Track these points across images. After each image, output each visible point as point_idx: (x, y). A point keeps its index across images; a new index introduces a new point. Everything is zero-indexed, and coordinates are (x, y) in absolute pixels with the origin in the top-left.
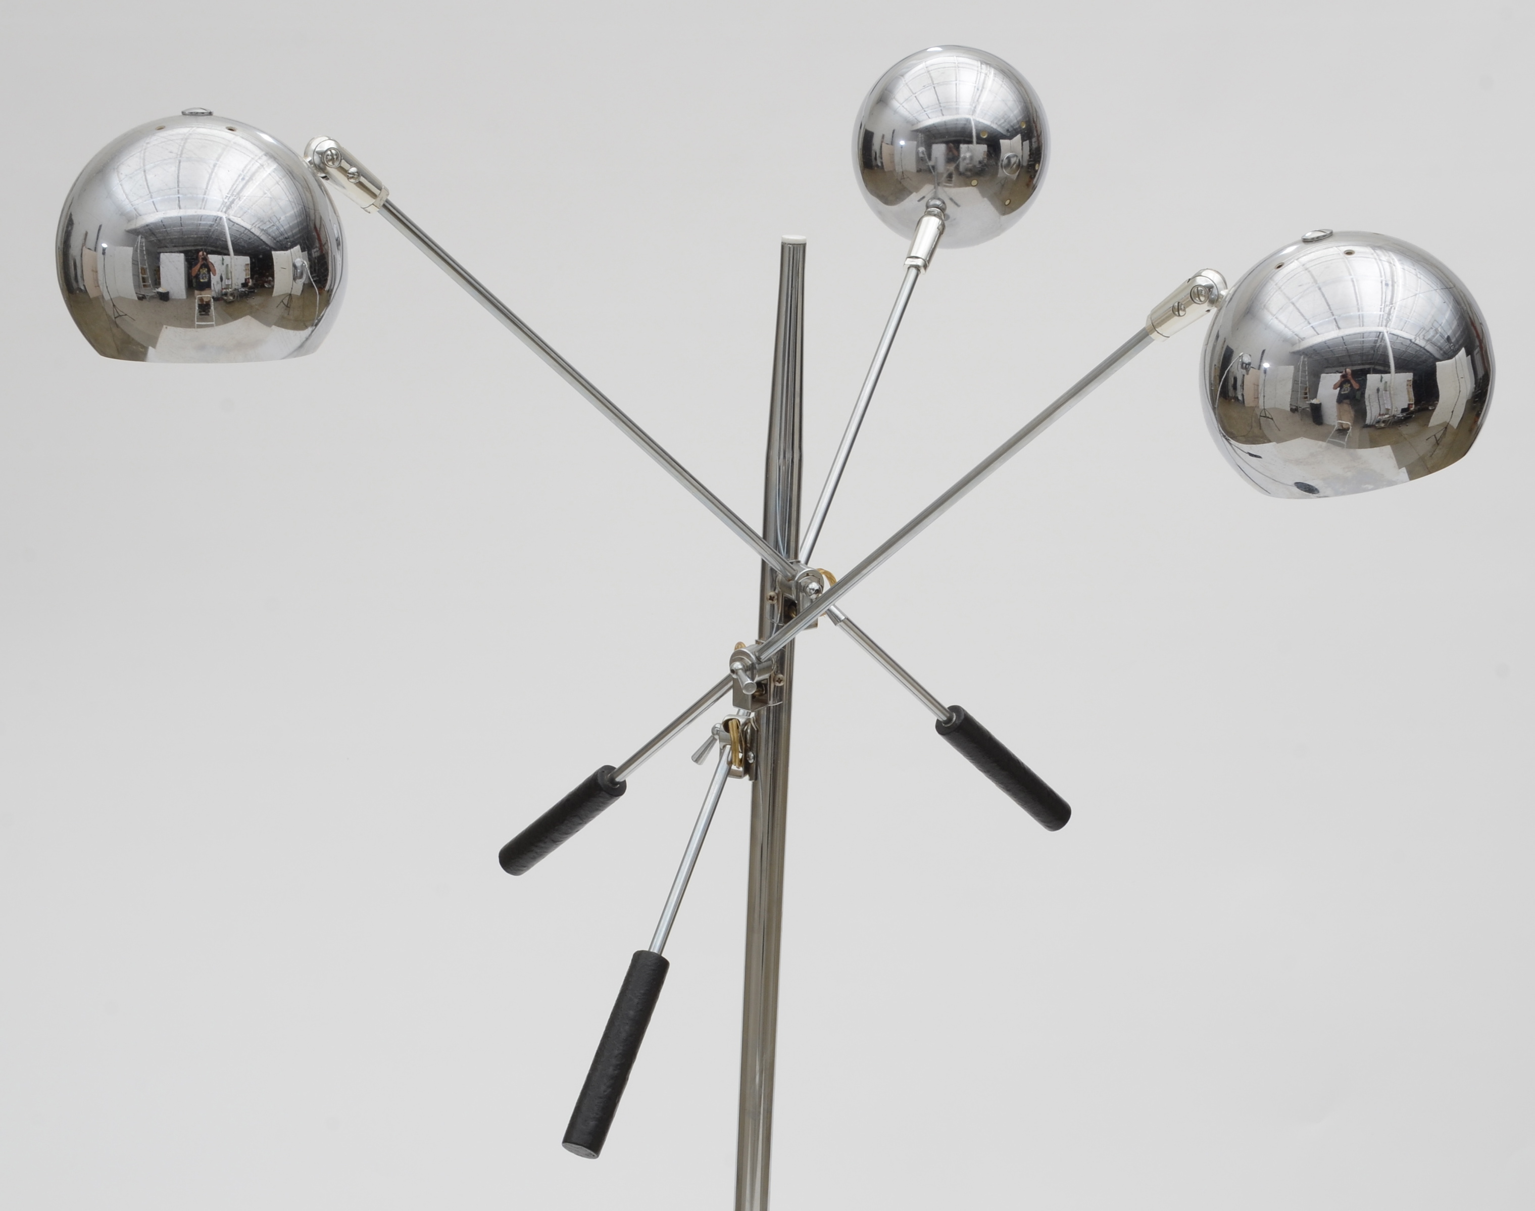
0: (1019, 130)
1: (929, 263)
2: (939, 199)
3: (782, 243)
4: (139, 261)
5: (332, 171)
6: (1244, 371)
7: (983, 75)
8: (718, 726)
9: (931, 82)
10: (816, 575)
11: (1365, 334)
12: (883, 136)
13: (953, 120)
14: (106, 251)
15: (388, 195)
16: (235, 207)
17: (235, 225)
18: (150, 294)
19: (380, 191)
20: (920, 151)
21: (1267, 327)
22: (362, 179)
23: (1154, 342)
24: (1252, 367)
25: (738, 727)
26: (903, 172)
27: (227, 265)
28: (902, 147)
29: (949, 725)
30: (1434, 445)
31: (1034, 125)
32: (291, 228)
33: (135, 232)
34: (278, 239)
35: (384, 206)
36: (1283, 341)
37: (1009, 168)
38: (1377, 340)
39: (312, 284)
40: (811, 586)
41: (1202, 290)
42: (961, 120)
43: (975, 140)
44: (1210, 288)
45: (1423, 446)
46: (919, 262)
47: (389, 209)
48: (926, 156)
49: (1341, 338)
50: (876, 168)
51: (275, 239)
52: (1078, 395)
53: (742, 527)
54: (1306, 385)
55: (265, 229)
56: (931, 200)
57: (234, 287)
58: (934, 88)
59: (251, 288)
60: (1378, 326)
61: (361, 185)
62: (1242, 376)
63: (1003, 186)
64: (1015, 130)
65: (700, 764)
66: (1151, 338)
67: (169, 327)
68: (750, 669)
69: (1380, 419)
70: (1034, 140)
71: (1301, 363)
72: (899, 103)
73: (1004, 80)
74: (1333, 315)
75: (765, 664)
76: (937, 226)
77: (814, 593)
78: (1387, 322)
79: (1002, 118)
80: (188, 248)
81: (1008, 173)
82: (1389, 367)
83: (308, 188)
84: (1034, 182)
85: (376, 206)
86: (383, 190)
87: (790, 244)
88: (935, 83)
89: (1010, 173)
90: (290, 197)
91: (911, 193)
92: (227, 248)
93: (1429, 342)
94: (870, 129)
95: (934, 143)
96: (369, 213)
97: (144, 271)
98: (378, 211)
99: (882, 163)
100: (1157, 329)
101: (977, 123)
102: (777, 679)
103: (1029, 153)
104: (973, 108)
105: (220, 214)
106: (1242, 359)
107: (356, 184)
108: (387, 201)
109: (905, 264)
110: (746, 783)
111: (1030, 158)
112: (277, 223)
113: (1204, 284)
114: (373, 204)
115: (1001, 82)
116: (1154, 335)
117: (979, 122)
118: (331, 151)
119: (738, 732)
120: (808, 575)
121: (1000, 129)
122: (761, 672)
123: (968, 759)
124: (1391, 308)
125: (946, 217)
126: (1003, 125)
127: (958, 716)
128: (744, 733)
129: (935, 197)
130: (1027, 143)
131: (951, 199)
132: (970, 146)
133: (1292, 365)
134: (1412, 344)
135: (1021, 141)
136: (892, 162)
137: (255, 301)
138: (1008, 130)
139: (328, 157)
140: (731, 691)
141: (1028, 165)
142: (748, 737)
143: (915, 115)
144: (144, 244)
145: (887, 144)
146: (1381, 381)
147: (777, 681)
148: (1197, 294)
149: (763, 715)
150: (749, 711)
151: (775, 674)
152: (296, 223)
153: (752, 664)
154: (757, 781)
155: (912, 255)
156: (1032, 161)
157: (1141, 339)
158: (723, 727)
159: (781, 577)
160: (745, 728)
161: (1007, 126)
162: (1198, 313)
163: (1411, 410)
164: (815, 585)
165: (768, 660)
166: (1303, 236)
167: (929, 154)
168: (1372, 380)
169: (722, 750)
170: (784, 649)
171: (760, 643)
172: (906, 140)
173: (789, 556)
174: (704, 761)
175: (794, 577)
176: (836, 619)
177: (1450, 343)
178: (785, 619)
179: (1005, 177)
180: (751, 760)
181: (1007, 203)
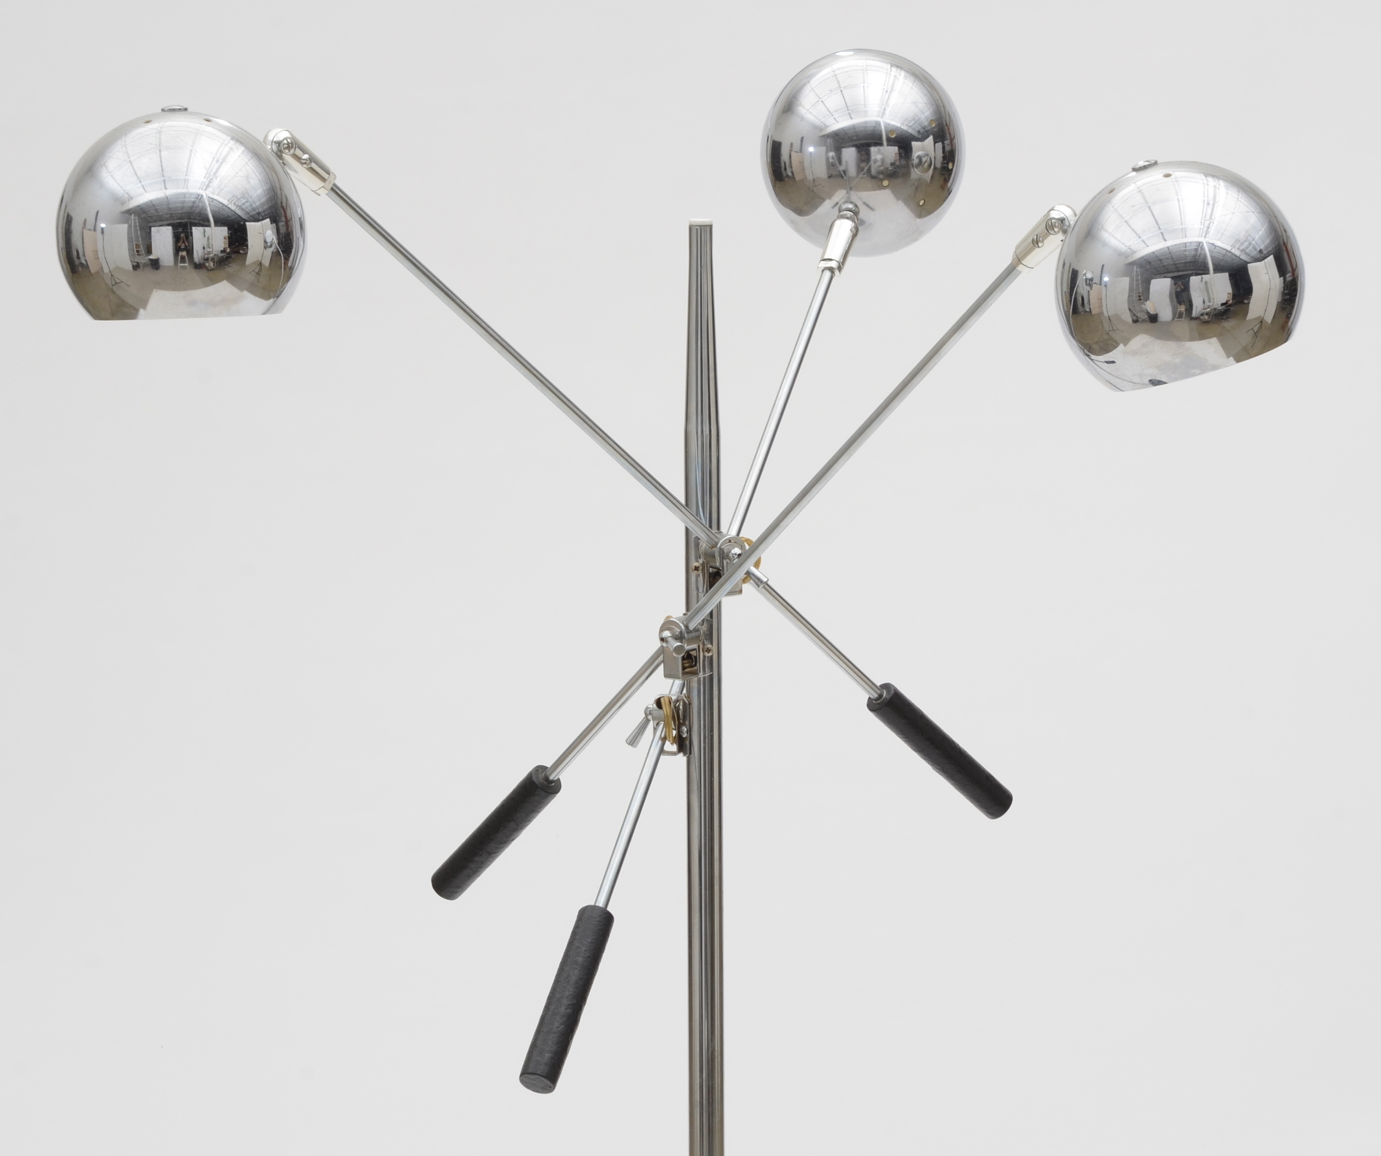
0: (931, 131)
1: (843, 265)
2: (851, 203)
3: (690, 225)
4: (133, 237)
5: (288, 157)
6: (1088, 288)
7: (892, 78)
8: (650, 706)
9: (838, 86)
10: (737, 541)
11: (1187, 244)
12: (792, 145)
13: (860, 123)
14: (104, 230)
15: (335, 179)
16: (215, 183)
17: (214, 201)
18: (143, 261)
19: (328, 176)
20: (830, 156)
21: (1105, 244)
22: (314, 165)
23: (1022, 273)
24: (1095, 283)
25: (670, 703)
26: (814, 180)
27: (208, 237)
28: (811, 153)
29: (879, 701)
30: (1253, 337)
31: (946, 128)
32: (262, 204)
33: (129, 212)
34: (251, 214)
35: (332, 189)
36: (1119, 255)
37: (921, 167)
38: (1197, 249)
39: (280, 252)
40: (733, 551)
41: (1055, 223)
42: (870, 122)
43: (885, 142)
44: (1062, 220)
45: (1244, 337)
46: (834, 264)
47: (336, 191)
48: (836, 161)
49: (1167, 249)
50: (786, 179)
51: (248, 214)
52: (960, 329)
53: (665, 493)
54: (1139, 290)
55: (239, 205)
56: (844, 204)
57: (215, 253)
58: (841, 91)
59: (229, 253)
60: (1199, 237)
61: (312, 170)
62: (1087, 292)
63: (917, 188)
64: (926, 131)
65: (635, 747)
66: (1018, 270)
67: (158, 291)
68: (679, 637)
69: (1204, 312)
70: (946, 142)
71: (1135, 273)
72: (806, 110)
73: (916, 83)
74: (1160, 229)
75: (694, 634)
76: (850, 228)
77: (737, 558)
78: (1206, 234)
79: (913, 120)
80: (175, 221)
81: (919, 172)
82: (1208, 270)
83: (273, 169)
84: (949, 185)
85: (325, 189)
86: (331, 174)
87: (697, 226)
88: (841, 86)
89: (921, 173)
90: (259, 176)
91: (824, 200)
92: (208, 221)
93: (1243, 252)
94: (777, 139)
95: (844, 147)
96: (319, 195)
97: (137, 246)
98: (327, 194)
99: (792, 172)
100: (1022, 262)
101: (887, 125)
102: (705, 649)
103: (942, 155)
104: (882, 111)
105: (201, 192)
106: (1086, 276)
107: (307, 169)
108: (335, 185)
109: (818, 267)
110: (682, 759)
111: (943, 160)
112: (250, 198)
113: (1057, 217)
114: (323, 187)
115: (911, 85)
116: (1020, 268)
117: (889, 124)
118: (287, 140)
119: (671, 708)
120: (730, 541)
121: (910, 131)
122: (690, 641)
123: (901, 738)
124: (1210, 222)
125: (859, 221)
126: (914, 126)
127: (888, 691)
128: (677, 709)
129: (848, 201)
130: (939, 145)
132: (881, 148)
133: (1127, 276)
134: (1228, 253)
135: (933, 143)
136: (803, 170)
137: (232, 268)
138: (919, 132)
139: (284, 146)
140: (662, 666)
141: (941, 167)
142: (681, 712)
143: (822, 120)
144: (137, 221)
145: (797, 152)
146: (1202, 281)
147: (706, 651)
148: (1051, 226)
149: (695, 685)
150: (678, 682)
151: (704, 644)
152: (264, 200)
153: (681, 632)
154: (692, 755)
155: (826, 257)
156: (948, 164)
157: (1010, 272)
158: (655, 706)
159: (703, 545)
160: (677, 701)
161: (918, 129)
162: (1054, 244)
163: (1231, 305)
164: (737, 551)
165: (696, 630)
166: (1132, 166)
167: (840, 162)
168: (1194, 281)
169: (655, 729)
170: (711, 613)
171: (688, 609)
172: (814, 147)
173: (711, 526)
174: (639, 741)
175: (716, 544)
176: (758, 582)
177: (1261, 251)
178: (711, 586)
179: (920, 180)
180: (685, 735)
181: (922, 203)
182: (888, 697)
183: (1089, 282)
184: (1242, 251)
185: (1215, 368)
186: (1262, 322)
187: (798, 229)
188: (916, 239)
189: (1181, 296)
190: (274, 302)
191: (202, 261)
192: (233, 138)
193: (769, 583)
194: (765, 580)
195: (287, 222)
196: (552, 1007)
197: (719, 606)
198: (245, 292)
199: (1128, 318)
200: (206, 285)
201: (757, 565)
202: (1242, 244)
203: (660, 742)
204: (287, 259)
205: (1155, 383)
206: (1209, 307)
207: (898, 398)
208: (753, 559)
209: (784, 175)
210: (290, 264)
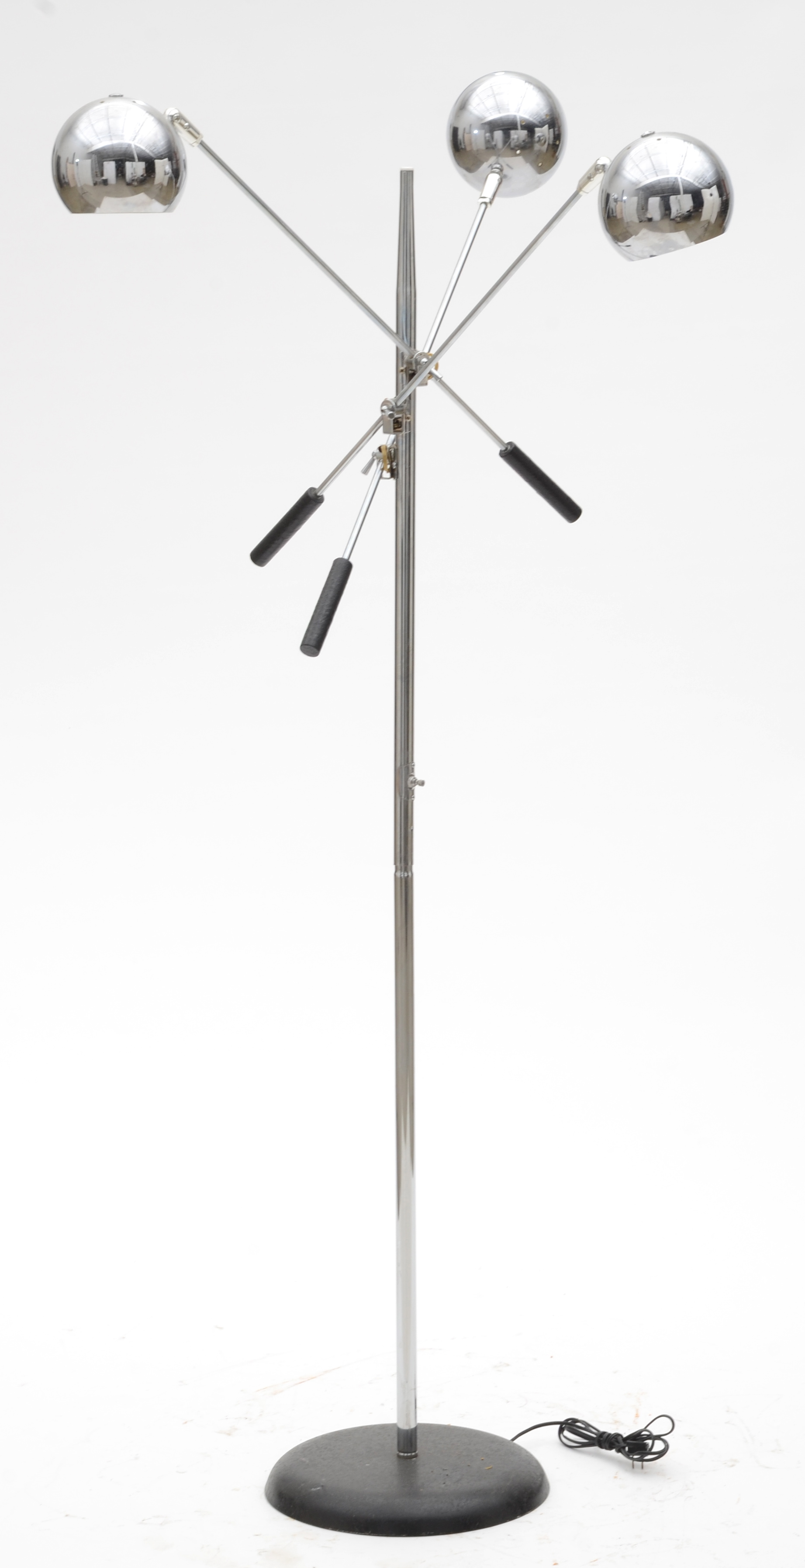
0: (547, 122)
1: (493, 201)
2: (499, 164)
3: (400, 170)
4: (94, 167)
5: (177, 124)
6: (615, 203)
7: (526, 89)
8: (375, 451)
9: (493, 93)
10: (425, 354)
12: (464, 129)
13: (504, 116)
14: (78, 163)
15: (202, 137)
16: (137, 138)
18: (99, 181)
19: (198, 135)
20: (487, 136)
21: (625, 178)
22: (191, 129)
23: (582, 197)
24: (619, 201)
25: (386, 449)
26: (477, 150)
27: (134, 168)
28: (476, 134)
29: (506, 452)
30: (704, 230)
31: (556, 120)
32: (164, 150)
33: (92, 153)
35: (201, 143)
36: (632, 184)
37: (540, 143)
38: (675, 181)
39: (173, 178)
40: (422, 360)
41: (600, 167)
42: (511, 115)
43: (519, 127)
44: (604, 166)
45: (699, 231)
46: (487, 200)
47: (203, 145)
49: (658, 181)
50: (461, 150)
51: (156, 155)
53: (384, 326)
54: (643, 204)
55: (151, 150)
56: (494, 165)
57: (138, 177)
58: (495, 96)
59: (145, 177)
61: (190, 132)
62: (615, 206)
63: (538, 156)
64: (544, 122)
65: (366, 475)
66: (579, 194)
67: (107, 198)
68: (392, 409)
69: (678, 216)
70: (556, 129)
71: (641, 195)
72: (473, 108)
73: (539, 93)
75: (399, 409)
76: (498, 179)
77: (424, 364)
79: (537, 115)
80: (117, 158)
81: (539, 146)
82: (680, 193)
83: (169, 130)
84: (557, 154)
85: (198, 144)
86: (200, 134)
87: (405, 171)
88: (495, 94)
89: (541, 147)
90: (162, 134)
91: (483, 162)
92: (134, 158)
94: (456, 126)
95: (494, 131)
96: (195, 148)
97: (96, 172)
98: (199, 146)
99: (465, 146)
100: (582, 190)
101: (521, 118)
103: (553, 136)
106: (614, 197)
107: (187, 131)
108: (202, 141)
109: (478, 202)
110: (393, 481)
111: (554, 140)
112: (157, 147)
113: (601, 164)
114: (196, 142)
115: (536, 94)
116: (581, 193)
117: (522, 117)
118: (175, 115)
119: (387, 452)
120: (421, 355)
121: (535, 121)
122: (398, 412)
124: (684, 168)
125: (503, 175)
126: (537, 119)
127: (511, 446)
128: (390, 452)
129: (497, 163)
130: (552, 130)
131: (508, 165)
132: (517, 131)
133: (636, 197)
134: (691, 184)
135: (548, 129)
136: (471, 144)
137: (147, 186)
138: (540, 122)
139: (174, 118)
140: (382, 427)
141: (553, 144)
142: (392, 455)
143: (483, 114)
144: (96, 158)
145: (467, 133)
146: (677, 199)
147: (407, 418)
148: (598, 169)
149: (400, 438)
150: (393, 436)
151: (406, 415)
152: (164, 148)
153: (393, 407)
154: (398, 479)
155: (482, 196)
156: (556, 141)
157: (575, 196)
158: (378, 451)
159: (406, 357)
160: (390, 448)
161: (539, 120)
162: (599, 178)
163: (692, 212)
164: (425, 360)
165: (401, 406)
166: (641, 134)
167: (492, 137)
168: (672, 198)
169: (378, 464)
170: (410, 396)
171: (397, 394)
172: (478, 130)
173: (410, 346)
174: (369, 471)
175: (413, 356)
176: (437, 378)
177: (709, 183)
178: (410, 379)
179: (539, 151)
180: (394, 467)
181: (540, 164)
182: (511, 449)
183: (616, 201)
184: (700, 183)
185: (682, 247)
186: (709, 222)
187: (468, 180)
188: (537, 187)
189: (666, 208)
190: (169, 207)
191: (131, 182)
192: (147, 112)
193: (443, 379)
194: (440, 377)
195: (177, 161)
196: (318, 611)
197: (415, 391)
198: (153, 200)
199: (636, 220)
200: (133, 195)
201: (436, 369)
202: (699, 179)
203: (380, 472)
204: (176, 183)
205: (651, 256)
206: (680, 213)
207: (514, 269)
208: (434, 363)
209: (460, 148)
210: (178, 185)
